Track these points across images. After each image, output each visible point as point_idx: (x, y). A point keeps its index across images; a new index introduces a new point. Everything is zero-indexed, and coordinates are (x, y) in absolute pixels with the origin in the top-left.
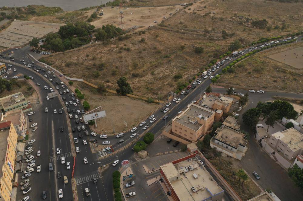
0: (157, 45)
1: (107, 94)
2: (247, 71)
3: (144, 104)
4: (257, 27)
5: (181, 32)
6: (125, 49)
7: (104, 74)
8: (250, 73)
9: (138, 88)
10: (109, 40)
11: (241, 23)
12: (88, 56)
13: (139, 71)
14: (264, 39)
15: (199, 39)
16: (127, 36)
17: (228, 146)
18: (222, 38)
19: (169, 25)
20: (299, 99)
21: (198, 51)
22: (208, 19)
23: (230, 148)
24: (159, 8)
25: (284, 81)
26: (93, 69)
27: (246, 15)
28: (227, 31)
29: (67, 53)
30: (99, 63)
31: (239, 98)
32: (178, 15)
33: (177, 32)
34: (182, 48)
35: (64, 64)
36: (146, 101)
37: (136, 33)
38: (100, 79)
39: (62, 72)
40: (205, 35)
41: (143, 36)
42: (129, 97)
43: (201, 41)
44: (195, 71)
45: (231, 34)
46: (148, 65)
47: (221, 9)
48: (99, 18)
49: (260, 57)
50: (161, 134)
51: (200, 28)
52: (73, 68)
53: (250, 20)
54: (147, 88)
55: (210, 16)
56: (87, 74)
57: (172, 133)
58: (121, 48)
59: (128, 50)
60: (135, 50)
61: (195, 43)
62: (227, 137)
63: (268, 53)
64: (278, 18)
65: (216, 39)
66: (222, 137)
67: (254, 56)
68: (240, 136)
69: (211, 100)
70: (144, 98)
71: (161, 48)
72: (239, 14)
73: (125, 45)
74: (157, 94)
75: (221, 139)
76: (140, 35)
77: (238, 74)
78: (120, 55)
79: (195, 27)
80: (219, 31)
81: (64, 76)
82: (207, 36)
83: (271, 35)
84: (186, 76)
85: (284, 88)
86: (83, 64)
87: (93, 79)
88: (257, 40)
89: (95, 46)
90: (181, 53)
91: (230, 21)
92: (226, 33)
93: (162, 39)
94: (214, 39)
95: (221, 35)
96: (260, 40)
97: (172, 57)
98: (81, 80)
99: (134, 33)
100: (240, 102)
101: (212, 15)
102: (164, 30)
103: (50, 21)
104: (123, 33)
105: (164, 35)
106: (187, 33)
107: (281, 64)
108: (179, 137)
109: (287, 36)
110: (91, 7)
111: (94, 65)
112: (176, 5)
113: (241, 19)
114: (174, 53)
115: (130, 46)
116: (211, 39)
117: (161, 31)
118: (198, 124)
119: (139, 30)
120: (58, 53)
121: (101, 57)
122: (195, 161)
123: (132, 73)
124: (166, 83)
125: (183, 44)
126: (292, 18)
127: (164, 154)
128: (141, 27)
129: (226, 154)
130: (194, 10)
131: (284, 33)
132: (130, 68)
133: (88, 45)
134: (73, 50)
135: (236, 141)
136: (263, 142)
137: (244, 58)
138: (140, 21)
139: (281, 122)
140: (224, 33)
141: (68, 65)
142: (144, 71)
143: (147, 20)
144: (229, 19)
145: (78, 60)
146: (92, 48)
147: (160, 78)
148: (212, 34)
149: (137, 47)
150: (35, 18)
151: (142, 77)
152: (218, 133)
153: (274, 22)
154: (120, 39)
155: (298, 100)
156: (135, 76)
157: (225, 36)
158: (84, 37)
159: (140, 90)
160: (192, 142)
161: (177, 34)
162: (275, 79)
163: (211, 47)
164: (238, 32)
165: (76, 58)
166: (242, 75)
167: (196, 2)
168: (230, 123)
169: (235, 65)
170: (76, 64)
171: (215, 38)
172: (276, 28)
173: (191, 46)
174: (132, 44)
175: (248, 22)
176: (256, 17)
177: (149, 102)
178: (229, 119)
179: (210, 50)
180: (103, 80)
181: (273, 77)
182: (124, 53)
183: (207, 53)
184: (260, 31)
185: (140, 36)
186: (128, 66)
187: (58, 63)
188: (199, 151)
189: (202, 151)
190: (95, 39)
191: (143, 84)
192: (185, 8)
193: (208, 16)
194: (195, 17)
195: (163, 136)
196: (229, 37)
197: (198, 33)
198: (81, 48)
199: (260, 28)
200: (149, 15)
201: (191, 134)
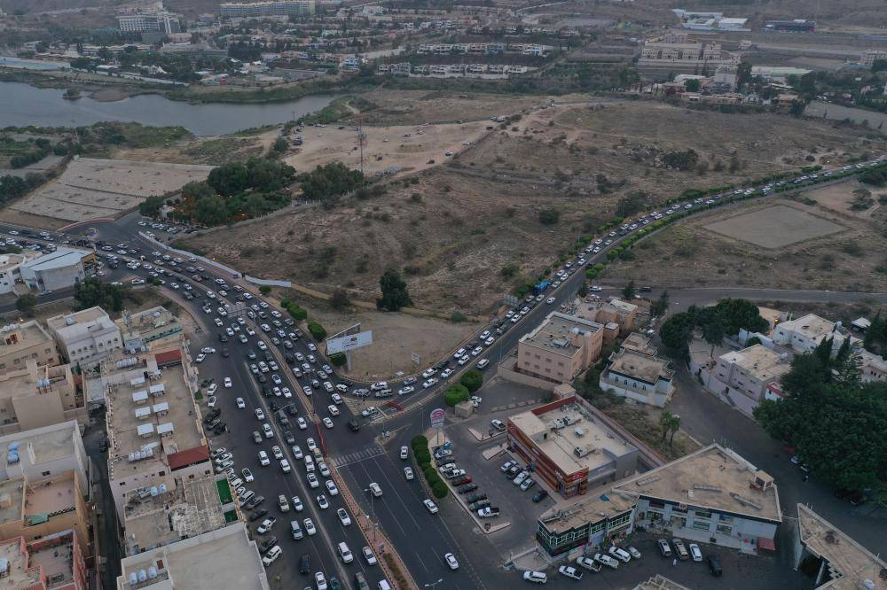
0: (451, 207)
1: (354, 310)
2: (662, 256)
3: (445, 325)
4: (674, 167)
5: (501, 181)
6: (376, 218)
7: (338, 271)
8: (667, 259)
9: (424, 296)
10: (338, 199)
11: (638, 159)
12: (291, 233)
13: (420, 263)
14: (693, 190)
15: (547, 195)
16: (376, 188)
17: (636, 382)
18: (597, 192)
19: (472, 164)
20: (771, 299)
21: (549, 219)
22: (562, 151)
23: (640, 385)
24: (440, 128)
25: (739, 271)
26: (310, 261)
27: (647, 140)
28: (608, 177)
29: (237, 228)
30: (321, 247)
31: (649, 304)
32: (489, 144)
33: (494, 179)
34: (511, 213)
35: (236, 253)
36: (447, 319)
37: (397, 183)
38: (331, 281)
39: (237, 269)
40: (558, 186)
41: (414, 189)
42: (407, 313)
43: (550, 199)
44: (547, 260)
45: (618, 182)
46: (438, 250)
47: (589, 129)
48: (294, 151)
49: (686, 228)
50: (496, 376)
51: (545, 171)
52: (260, 258)
53: (658, 151)
54: (445, 297)
55: (565, 143)
56: (296, 270)
57: (517, 369)
58: (369, 216)
59: (385, 219)
60: (401, 218)
61: (536, 202)
62: (632, 368)
63: (704, 220)
64: (721, 147)
65: (585, 193)
66: (622, 367)
67: (672, 227)
68: (659, 366)
69: (590, 309)
70: (443, 315)
71: (461, 214)
72: (631, 138)
73: (376, 209)
74: (468, 306)
75: (622, 372)
76: (407, 186)
77: (642, 262)
78: (369, 230)
79: (533, 169)
80: (591, 176)
81: (243, 276)
82: (565, 188)
83: (706, 182)
84: (526, 271)
85: (740, 283)
86: (283, 251)
87: (314, 282)
88: (678, 194)
89: (303, 211)
90: (509, 223)
91: (614, 154)
92: (606, 180)
93: (461, 196)
94: (581, 193)
95: (596, 184)
96: (684, 194)
97: (489, 231)
98: (288, 284)
99: (392, 183)
100: (651, 311)
101: (569, 141)
102: (462, 174)
103: (167, 160)
104: (367, 182)
105: (463, 187)
106: (516, 182)
107: (733, 241)
108: (536, 375)
109: (743, 185)
110: (263, 127)
111: (311, 252)
112: (482, 119)
113: (638, 150)
114: (493, 224)
115: (389, 210)
116: (573, 194)
117: (455, 178)
118: (570, 347)
119: (401, 175)
120: (214, 229)
121: (324, 236)
122: (575, 410)
123: (404, 266)
124: (485, 285)
125: (510, 206)
126: (751, 147)
127: (508, 408)
128: (406, 169)
129: (633, 399)
130: (527, 130)
131: (736, 180)
132: (398, 258)
133: (286, 210)
134: (252, 221)
135: (650, 373)
136: (705, 375)
137: (652, 230)
138: (399, 157)
139: (737, 340)
140: (601, 179)
141: (248, 253)
142: (430, 263)
143: (416, 155)
144: (611, 151)
145: (269, 242)
146: (297, 216)
147: (470, 277)
148: (575, 183)
149: (404, 212)
150: (124, 152)
151: (428, 273)
152: (615, 361)
153: (713, 156)
154: (363, 196)
155: (771, 302)
156: (412, 272)
157: (604, 187)
158: (272, 193)
159: (429, 299)
160: (563, 381)
161: (493, 183)
162: (723, 268)
163: (574, 211)
164: (634, 179)
165: (263, 238)
166: (651, 263)
167: (528, 114)
168: (636, 344)
169: (635, 244)
170: (268, 252)
171: (582, 191)
172: (718, 168)
173: (530, 209)
174: (393, 205)
175: (655, 156)
176: (671, 146)
177: (456, 319)
178: (633, 338)
179: (573, 216)
180: (338, 284)
181: (718, 265)
182: (376, 227)
183: (568, 223)
184: (683, 175)
185: (406, 190)
186: (391, 253)
187: (218, 249)
188: (580, 398)
189: (584, 397)
190: (300, 196)
191: (432, 288)
192: (503, 127)
193: (562, 144)
194: (530, 145)
195: (499, 380)
196: (613, 189)
197: (543, 182)
198: (270, 215)
199: (681, 170)
200: (418, 143)
201: (561, 364)
